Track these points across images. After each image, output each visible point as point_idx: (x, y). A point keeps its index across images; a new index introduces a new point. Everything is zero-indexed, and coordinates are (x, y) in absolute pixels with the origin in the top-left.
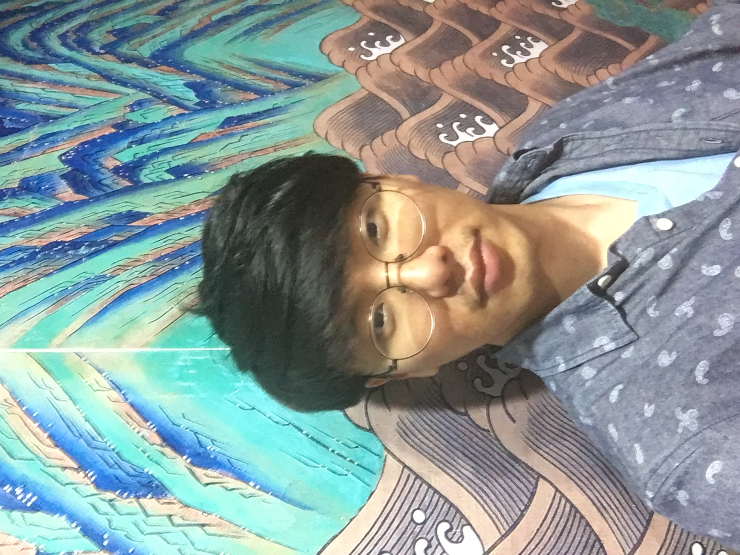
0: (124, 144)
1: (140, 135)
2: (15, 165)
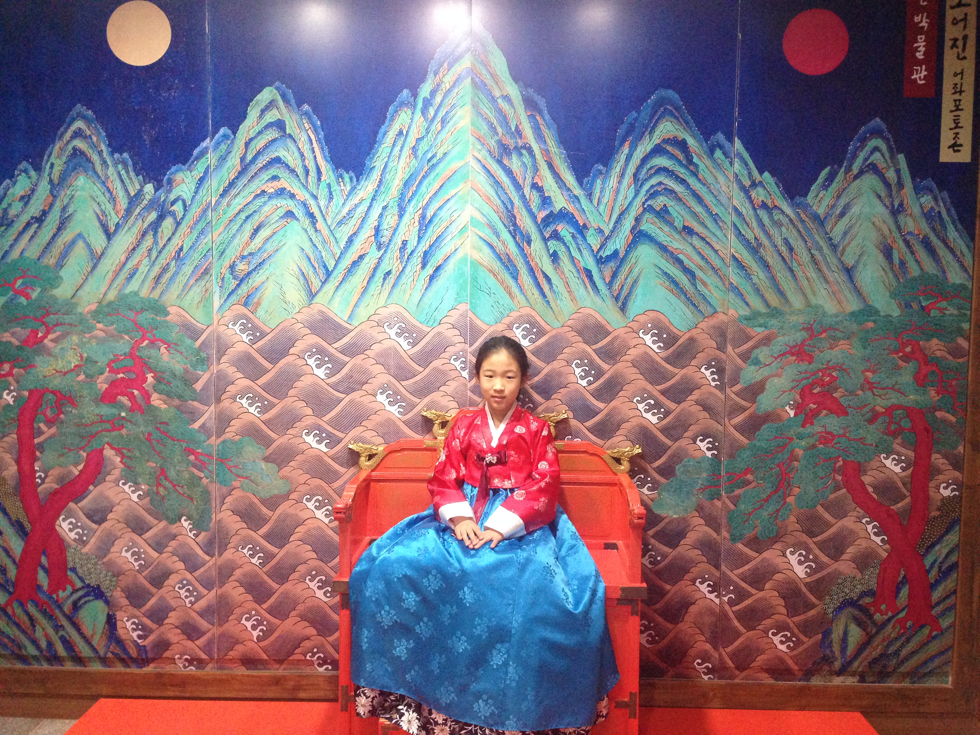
0: (572, 230)
1: (578, 236)
2: (558, 191)
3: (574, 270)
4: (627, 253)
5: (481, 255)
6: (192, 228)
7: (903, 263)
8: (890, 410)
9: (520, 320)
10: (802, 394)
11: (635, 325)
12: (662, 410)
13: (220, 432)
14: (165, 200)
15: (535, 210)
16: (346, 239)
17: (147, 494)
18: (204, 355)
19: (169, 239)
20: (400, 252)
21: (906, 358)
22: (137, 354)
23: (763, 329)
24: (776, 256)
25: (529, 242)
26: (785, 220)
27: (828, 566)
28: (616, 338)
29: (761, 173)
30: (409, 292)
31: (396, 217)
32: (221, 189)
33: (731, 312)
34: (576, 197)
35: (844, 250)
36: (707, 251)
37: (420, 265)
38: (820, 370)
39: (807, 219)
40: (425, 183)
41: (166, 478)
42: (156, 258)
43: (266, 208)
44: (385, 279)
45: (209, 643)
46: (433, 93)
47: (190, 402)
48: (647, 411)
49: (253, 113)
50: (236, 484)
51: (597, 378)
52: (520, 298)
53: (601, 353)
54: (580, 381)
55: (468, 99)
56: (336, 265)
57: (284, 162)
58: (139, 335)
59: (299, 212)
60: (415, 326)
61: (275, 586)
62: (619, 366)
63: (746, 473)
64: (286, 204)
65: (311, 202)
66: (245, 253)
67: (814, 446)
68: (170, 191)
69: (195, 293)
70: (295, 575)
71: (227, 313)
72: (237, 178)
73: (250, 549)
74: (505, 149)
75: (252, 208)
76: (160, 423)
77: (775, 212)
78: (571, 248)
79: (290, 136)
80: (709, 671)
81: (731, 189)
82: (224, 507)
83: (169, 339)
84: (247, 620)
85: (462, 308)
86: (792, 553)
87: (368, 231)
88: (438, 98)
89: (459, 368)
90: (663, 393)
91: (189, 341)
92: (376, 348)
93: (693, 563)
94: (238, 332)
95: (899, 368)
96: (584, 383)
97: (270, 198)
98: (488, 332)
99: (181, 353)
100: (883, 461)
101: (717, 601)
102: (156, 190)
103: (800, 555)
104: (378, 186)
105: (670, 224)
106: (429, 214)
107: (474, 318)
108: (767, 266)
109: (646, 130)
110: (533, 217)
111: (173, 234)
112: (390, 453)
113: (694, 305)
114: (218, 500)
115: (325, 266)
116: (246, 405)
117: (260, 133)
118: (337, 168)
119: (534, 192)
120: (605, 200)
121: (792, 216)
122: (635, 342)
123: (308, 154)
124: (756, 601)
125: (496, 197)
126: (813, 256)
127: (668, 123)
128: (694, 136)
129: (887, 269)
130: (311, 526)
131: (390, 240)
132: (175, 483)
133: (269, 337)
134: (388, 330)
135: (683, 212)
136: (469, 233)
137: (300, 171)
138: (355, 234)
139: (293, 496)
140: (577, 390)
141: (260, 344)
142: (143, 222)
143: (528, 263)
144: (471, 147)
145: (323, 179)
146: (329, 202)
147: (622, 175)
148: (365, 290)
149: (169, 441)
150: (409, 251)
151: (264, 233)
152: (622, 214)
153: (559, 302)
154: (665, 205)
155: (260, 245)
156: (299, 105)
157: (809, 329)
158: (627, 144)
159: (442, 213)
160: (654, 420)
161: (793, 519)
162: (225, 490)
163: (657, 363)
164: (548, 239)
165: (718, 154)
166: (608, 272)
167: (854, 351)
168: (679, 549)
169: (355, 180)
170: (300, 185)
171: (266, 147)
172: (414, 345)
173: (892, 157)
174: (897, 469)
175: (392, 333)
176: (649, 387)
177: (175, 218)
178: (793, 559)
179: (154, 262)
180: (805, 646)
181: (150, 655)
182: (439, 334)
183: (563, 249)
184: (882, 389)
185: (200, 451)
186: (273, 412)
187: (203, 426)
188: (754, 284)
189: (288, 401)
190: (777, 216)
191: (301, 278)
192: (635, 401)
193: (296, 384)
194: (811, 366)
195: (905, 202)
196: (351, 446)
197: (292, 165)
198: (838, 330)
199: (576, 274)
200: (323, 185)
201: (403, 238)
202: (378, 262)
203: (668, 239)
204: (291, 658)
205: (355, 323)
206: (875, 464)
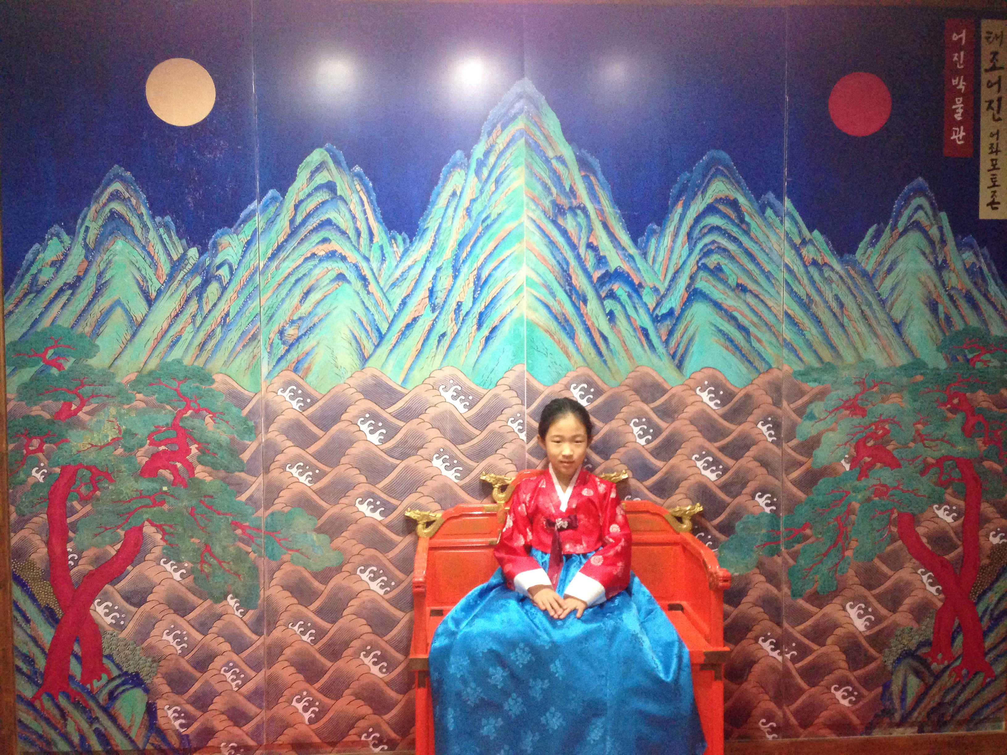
0: (628, 289)
1: (634, 295)
2: (613, 251)
3: (631, 330)
4: (683, 311)
5: (537, 315)
6: (239, 293)
7: (948, 318)
8: (940, 461)
9: (578, 380)
10: (857, 448)
11: (691, 383)
12: (721, 467)
13: (269, 503)
14: (209, 266)
15: (590, 269)
16: (399, 301)
17: (191, 572)
18: (251, 424)
19: (215, 305)
20: (455, 313)
21: (955, 410)
22: (181, 424)
23: (817, 384)
24: (827, 311)
25: (585, 301)
26: (835, 277)
27: (885, 618)
28: (673, 395)
29: (811, 230)
30: (464, 354)
31: (451, 279)
32: (270, 252)
33: (786, 368)
34: (631, 257)
35: (892, 305)
36: (761, 308)
37: (476, 327)
38: (872, 424)
39: (855, 275)
40: (480, 244)
41: (212, 555)
42: (202, 323)
43: (317, 271)
44: (439, 341)
45: (258, 727)
46: (487, 154)
47: (237, 473)
48: (705, 468)
49: (302, 175)
50: (286, 557)
51: (655, 436)
52: (577, 357)
53: (659, 411)
54: (639, 440)
55: (522, 160)
56: (389, 329)
57: (335, 224)
58: (183, 405)
59: (351, 275)
60: (471, 389)
61: (328, 664)
62: (677, 424)
63: (804, 528)
64: (336, 267)
65: (363, 264)
66: (295, 318)
67: (869, 500)
68: (215, 255)
69: (243, 359)
70: (349, 652)
71: (276, 380)
72: (286, 241)
73: (300, 626)
74: (559, 210)
75: (302, 271)
76: (205, 496)
77: (825, 269)
78: (627, 308)
79: (341, 198)
80: (773, 730)
81: (782, 246)
82: (274, 582)
83: (213, 408)
84: (299, 701)
85: (519, 369)
86: (852, 607)
87: (422, 293)
88: (492, 159)
89: (516, 431)
90: (722, 449)
91: (235, 410)
92: (431, 412)
93: (755, 620)
94: (288, 399)
95: (946, 419)
96: (642, 442)
97: (320, 261)
98: (546, 393)
99: (227, 422)
100: (936, 511)
101: (780, 658)
102: (201, 254)
103: (860, 608)
104: (432, 248)
105: (724, 281)
106: (485, 274)
107: (531, 379)
108: (818, 322)
109: (699, 190)
110: (589, 276)
111: (219, 299)
112: (449, 519)
113: (749, 361)
114: (266, 575)
115: (378, 330)
116: (296, 474)
117: (309, 195)
118: (390, 229)
119: (590, 252)
120: (660, 259)
121: (842, 273)
122: (691, 399)
123: (359, 216)
124: (819, 657)
125: (551, 257)
126: (862, 312)
127: (720, 183)
128: (745, 195)
129: (934, 322)
130: (366, 598)
131: (445, 302)
132: (220, 559)
133: (320, 403)
134: (443, 393)
135: (736, 270)
136: (525, 293)
137: (351, 233)
138: (408, 296)
139: (347, 568)
140: (634, 449)
141: (311, 410)
142: (187, 287)
143: (584, 323)
144: (525, 207)
145: (375, 240)
146: (382, 264)
147: (676, 235)
148: (420, 353)
149: (216, 515)
150: (463, 312)
151: (314, 297)
152: (677, 272)
153: (616, 361)
154: (718, 264)
155: (310, 309)
156: (350, 166)
157: (861, 383)
158: (680, 203)
159: (498, 274)
160: (713, 477)
161: (851, 572)
162: (274, 564)
163: (715, 420)
164: (604, 299)
165: (769, 212)
166: (664, 331)
167: (904, 404)
168: (741, 607)
169: (408, 241)
170: (353, 248)
171: (316, 209)
172: (470, 407)
173: (935, 215)
174: (949, 519)
175: (448, 396)
176: (707, 444)
177: (221, 283)
178: (853, 613)
179: (199, 328)
180: (865, 701)
181: (194, 744)
182: (496, 396)
183: (619, 307)
184: (932, 440)
185: (247, 524)
186: (325, 481)
187: (250, 498)
188: (807, 340)
189: (340, 470)
190: (827, 273)
191: (353, 342)
192: (693, 458)
193: (348, 452)
194: (864, 420)
195: (948, 258)
196: (407, 514)
197: (343, 227)
198: (889, 383)
199: (632, 333)
200: (375, 246)
201: (458, 299)
202: (433, 324)
203: (723, 296)
204: (345, 740)
205: (410, 386)
206: (928, 515)
